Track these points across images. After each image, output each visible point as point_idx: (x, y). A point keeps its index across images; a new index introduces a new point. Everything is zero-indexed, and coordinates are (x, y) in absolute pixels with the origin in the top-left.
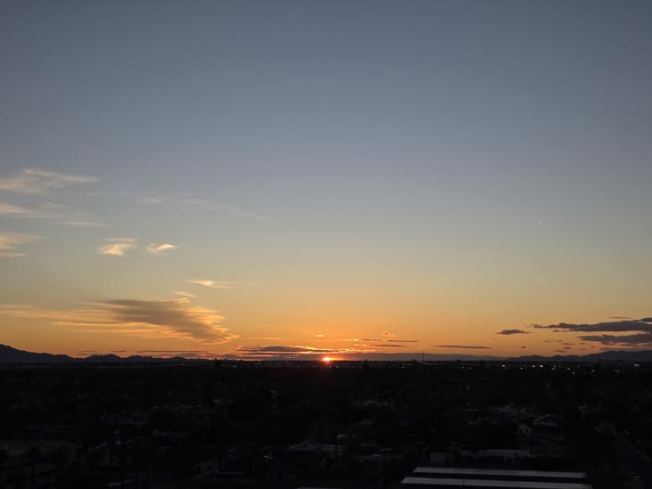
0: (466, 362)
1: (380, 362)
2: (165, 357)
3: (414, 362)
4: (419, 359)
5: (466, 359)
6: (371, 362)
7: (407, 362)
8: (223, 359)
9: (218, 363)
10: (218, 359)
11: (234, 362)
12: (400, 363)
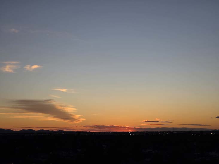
0: (194, 132)
1: (153, 132)
2: (55, 130)
3: (169, 132)
4: (172, 131)
5: (194, 130)
6: (150, 132)
7: (167, 132)
8: (81, 131)
9: (79, 133)
10: (79, 131)
11: (86, 132)
12: (163, 132)
